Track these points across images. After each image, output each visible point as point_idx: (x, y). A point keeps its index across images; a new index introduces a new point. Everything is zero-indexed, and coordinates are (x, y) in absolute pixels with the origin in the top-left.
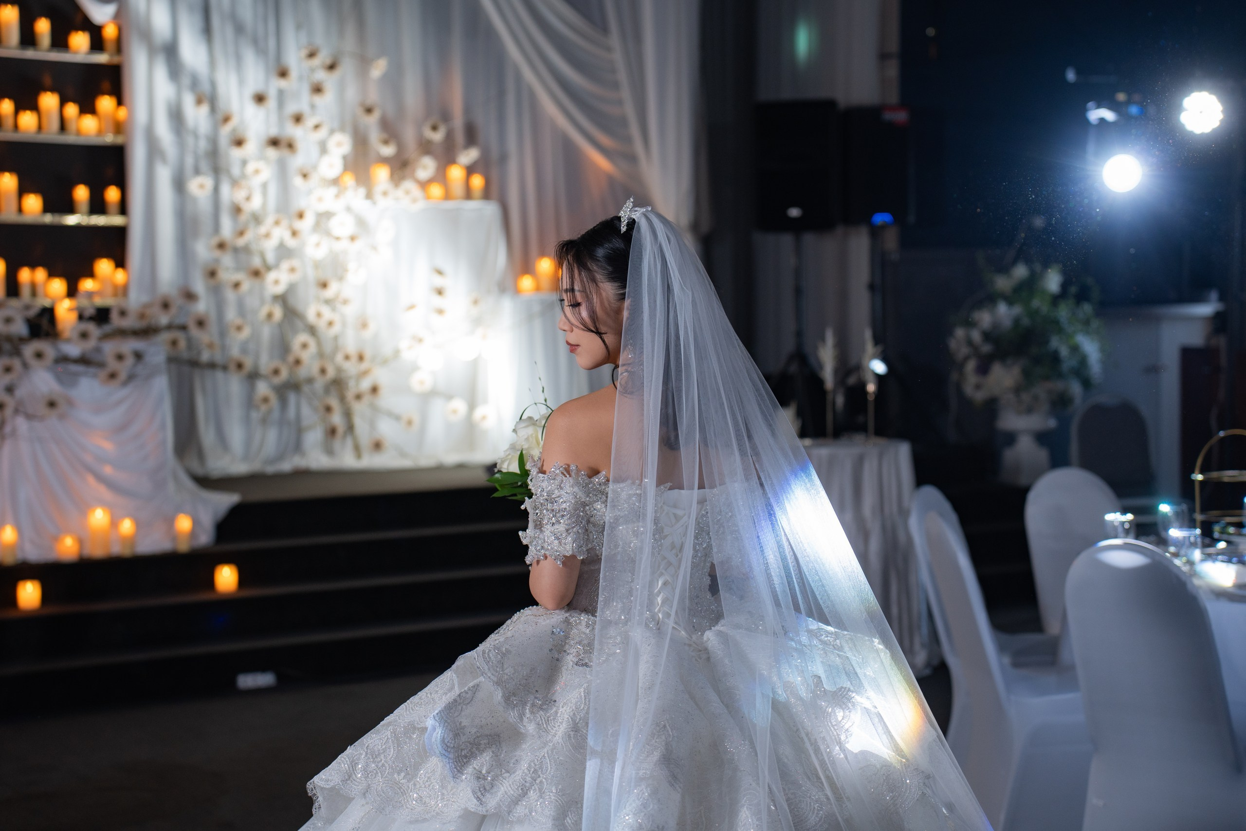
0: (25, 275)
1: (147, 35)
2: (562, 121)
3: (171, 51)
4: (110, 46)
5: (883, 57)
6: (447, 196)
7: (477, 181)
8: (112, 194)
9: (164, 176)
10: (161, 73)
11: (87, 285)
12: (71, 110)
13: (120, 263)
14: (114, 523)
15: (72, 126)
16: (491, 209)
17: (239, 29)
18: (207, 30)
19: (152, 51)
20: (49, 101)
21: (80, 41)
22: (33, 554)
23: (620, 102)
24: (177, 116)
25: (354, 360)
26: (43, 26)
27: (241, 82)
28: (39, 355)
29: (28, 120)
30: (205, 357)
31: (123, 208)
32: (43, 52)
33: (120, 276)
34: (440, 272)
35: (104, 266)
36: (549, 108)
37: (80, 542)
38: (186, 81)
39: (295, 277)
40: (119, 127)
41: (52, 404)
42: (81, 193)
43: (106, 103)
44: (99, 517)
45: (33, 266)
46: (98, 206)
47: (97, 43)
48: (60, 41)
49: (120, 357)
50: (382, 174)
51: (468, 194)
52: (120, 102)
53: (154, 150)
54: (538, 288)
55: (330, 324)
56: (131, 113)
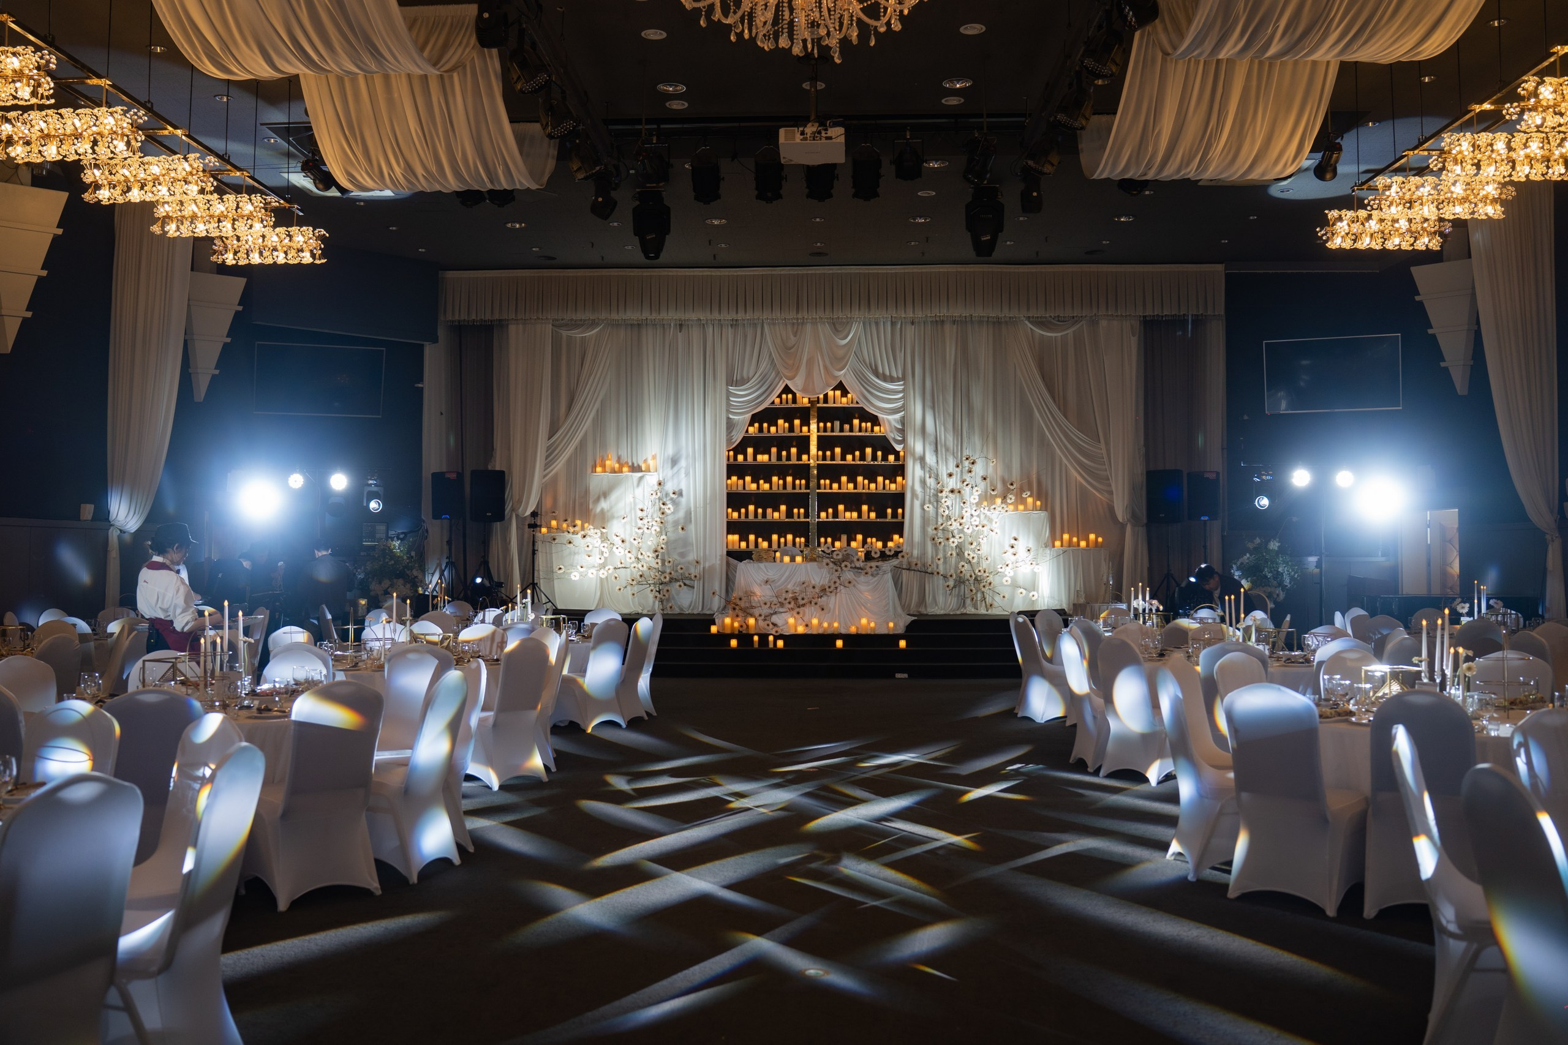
0: (869, 540)
1: (913, 454)
2: (1079, 478)
3: (922, 459)
4: (901, 459)
5: (1223, 449)
6: (1026, 509)
7: (1038, 503)
8: (900, 511)
9: (917, 504)
10: (918, 467)
11: (890, 544)
12: (887, 482)
13: (901, 536)
14: (869, 623)
15: (887, 487)
16: (1043, 515)
17: (947, 450)
18: (936, 451)
19: (915, 460)
20: (880, 479)
21: (891, 458)
22: (843, 631)
23: (1106, 470)
24: (923, 482)
25: (982, 571)
26: (879, 453)
27: (947, 469)
28: (846, 566)
29: (873, 486)
30: (930, 570)
31: (903, 517)
32: (879, 462)
33: (901, 540)
34: (1016, 540)
35: (896, 537)
36: (1075, 474)
37: (857, 628)
38: (928, 469)
39: (960, 541)
40: (903, 486)
41: (850, 582)
42: (889, 511)
43: (899, 479)
44: (864, 621)
45: (872, 538)
46: (895, 515)
47: (897, 458)
48: (885, 458)
49: (871, 567)
50: (999, 501)
51: (1035, 508)
52: (903, 479)
53: (914, 495)
54: (1062, 546)
55: (973, 558)
56: (906, 482)
